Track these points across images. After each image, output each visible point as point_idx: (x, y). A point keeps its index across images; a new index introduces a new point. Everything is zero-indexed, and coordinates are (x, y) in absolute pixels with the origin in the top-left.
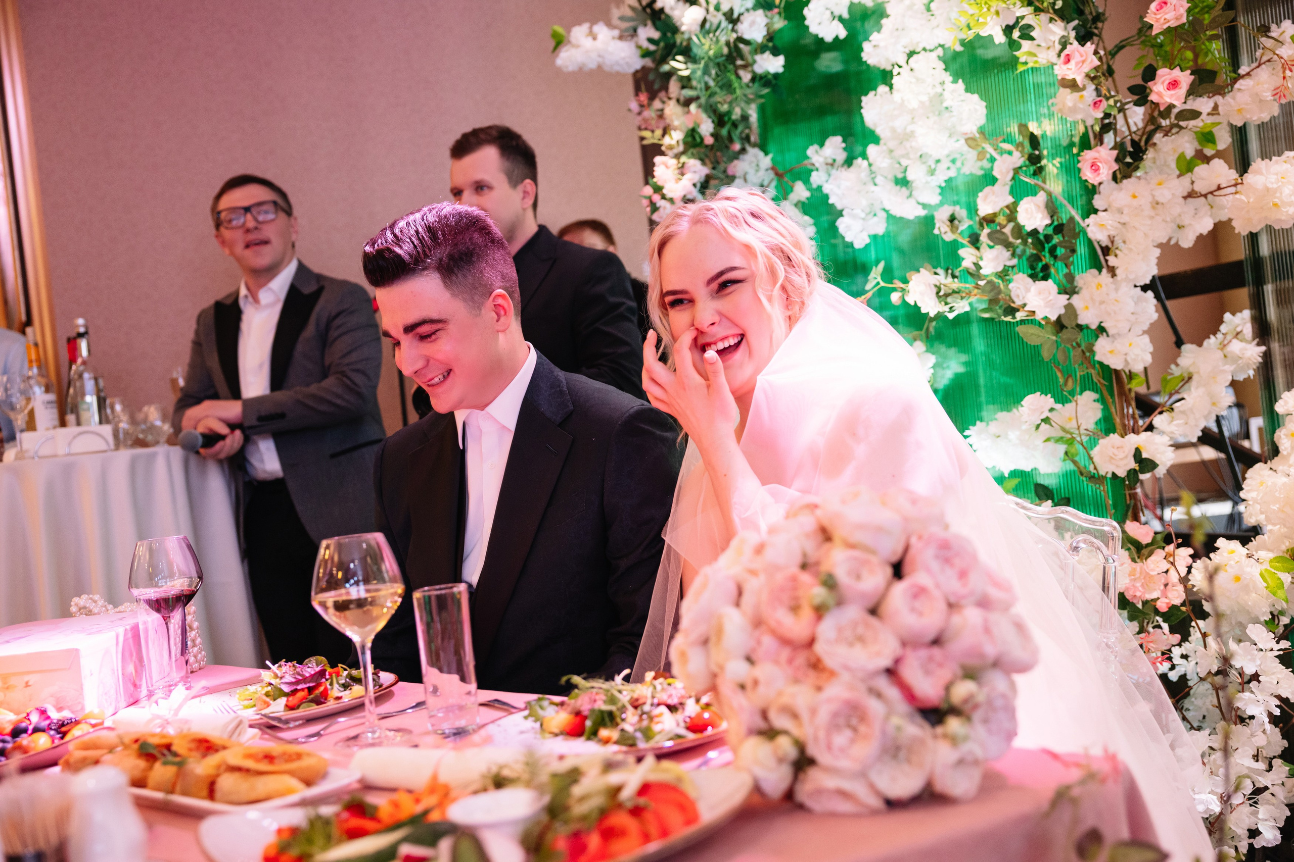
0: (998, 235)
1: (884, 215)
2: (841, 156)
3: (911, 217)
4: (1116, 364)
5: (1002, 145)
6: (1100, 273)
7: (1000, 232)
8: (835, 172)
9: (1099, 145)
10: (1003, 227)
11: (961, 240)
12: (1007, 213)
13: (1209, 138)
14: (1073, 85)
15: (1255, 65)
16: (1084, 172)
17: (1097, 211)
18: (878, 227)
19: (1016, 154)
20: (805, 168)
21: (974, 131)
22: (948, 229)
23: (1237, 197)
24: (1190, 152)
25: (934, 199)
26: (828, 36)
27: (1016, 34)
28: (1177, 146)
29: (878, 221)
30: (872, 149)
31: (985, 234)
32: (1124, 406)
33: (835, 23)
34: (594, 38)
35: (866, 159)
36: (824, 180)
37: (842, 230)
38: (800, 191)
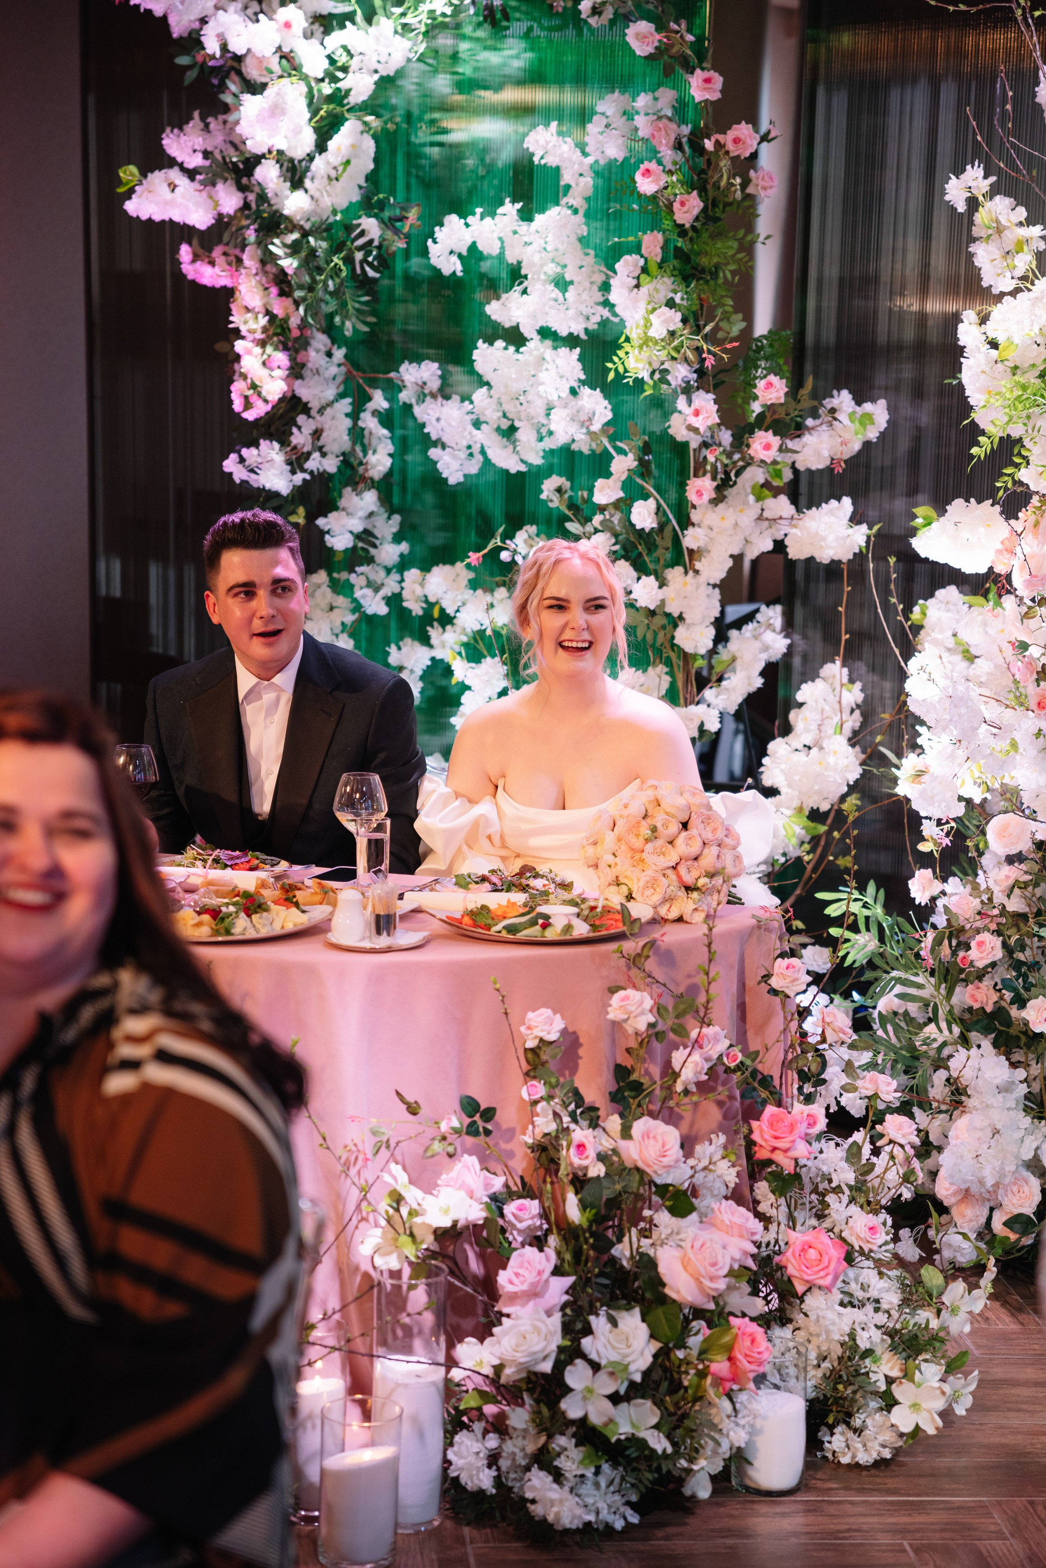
0: (608, 523)
1: (480, 458)
2: (434, 384)
3: (513, 471)
4: (689, 648)
5: (619, 444)
6: (686, 573)
7: (609, 520)
8: (428, 399)
9: (704, 475)
10: (612, 516)
11: (567, 512)
12: (616, 505)
13: (778, 474)
14: (696, 430)
15: (818, 422)
16: (691, 495)
17: (693, 525)
18: (473, 468)
19: (631, 456)
20: (390, 381)
21: (596, 427)
22: (555, 499)
23: (794, 531)
24: (762, 481)
25: (537, 460)
26: (446, 271)
27: (657, 376)
28: (755, 475)
29: (474, 461)
30: (480, 395)
31: (597, 519)
32: (687, 681)
33: (454, 259)
34: (173, 187)
35: (472, 402)
36: (413, 401)
37: (439, 466)
38: (379, 401)
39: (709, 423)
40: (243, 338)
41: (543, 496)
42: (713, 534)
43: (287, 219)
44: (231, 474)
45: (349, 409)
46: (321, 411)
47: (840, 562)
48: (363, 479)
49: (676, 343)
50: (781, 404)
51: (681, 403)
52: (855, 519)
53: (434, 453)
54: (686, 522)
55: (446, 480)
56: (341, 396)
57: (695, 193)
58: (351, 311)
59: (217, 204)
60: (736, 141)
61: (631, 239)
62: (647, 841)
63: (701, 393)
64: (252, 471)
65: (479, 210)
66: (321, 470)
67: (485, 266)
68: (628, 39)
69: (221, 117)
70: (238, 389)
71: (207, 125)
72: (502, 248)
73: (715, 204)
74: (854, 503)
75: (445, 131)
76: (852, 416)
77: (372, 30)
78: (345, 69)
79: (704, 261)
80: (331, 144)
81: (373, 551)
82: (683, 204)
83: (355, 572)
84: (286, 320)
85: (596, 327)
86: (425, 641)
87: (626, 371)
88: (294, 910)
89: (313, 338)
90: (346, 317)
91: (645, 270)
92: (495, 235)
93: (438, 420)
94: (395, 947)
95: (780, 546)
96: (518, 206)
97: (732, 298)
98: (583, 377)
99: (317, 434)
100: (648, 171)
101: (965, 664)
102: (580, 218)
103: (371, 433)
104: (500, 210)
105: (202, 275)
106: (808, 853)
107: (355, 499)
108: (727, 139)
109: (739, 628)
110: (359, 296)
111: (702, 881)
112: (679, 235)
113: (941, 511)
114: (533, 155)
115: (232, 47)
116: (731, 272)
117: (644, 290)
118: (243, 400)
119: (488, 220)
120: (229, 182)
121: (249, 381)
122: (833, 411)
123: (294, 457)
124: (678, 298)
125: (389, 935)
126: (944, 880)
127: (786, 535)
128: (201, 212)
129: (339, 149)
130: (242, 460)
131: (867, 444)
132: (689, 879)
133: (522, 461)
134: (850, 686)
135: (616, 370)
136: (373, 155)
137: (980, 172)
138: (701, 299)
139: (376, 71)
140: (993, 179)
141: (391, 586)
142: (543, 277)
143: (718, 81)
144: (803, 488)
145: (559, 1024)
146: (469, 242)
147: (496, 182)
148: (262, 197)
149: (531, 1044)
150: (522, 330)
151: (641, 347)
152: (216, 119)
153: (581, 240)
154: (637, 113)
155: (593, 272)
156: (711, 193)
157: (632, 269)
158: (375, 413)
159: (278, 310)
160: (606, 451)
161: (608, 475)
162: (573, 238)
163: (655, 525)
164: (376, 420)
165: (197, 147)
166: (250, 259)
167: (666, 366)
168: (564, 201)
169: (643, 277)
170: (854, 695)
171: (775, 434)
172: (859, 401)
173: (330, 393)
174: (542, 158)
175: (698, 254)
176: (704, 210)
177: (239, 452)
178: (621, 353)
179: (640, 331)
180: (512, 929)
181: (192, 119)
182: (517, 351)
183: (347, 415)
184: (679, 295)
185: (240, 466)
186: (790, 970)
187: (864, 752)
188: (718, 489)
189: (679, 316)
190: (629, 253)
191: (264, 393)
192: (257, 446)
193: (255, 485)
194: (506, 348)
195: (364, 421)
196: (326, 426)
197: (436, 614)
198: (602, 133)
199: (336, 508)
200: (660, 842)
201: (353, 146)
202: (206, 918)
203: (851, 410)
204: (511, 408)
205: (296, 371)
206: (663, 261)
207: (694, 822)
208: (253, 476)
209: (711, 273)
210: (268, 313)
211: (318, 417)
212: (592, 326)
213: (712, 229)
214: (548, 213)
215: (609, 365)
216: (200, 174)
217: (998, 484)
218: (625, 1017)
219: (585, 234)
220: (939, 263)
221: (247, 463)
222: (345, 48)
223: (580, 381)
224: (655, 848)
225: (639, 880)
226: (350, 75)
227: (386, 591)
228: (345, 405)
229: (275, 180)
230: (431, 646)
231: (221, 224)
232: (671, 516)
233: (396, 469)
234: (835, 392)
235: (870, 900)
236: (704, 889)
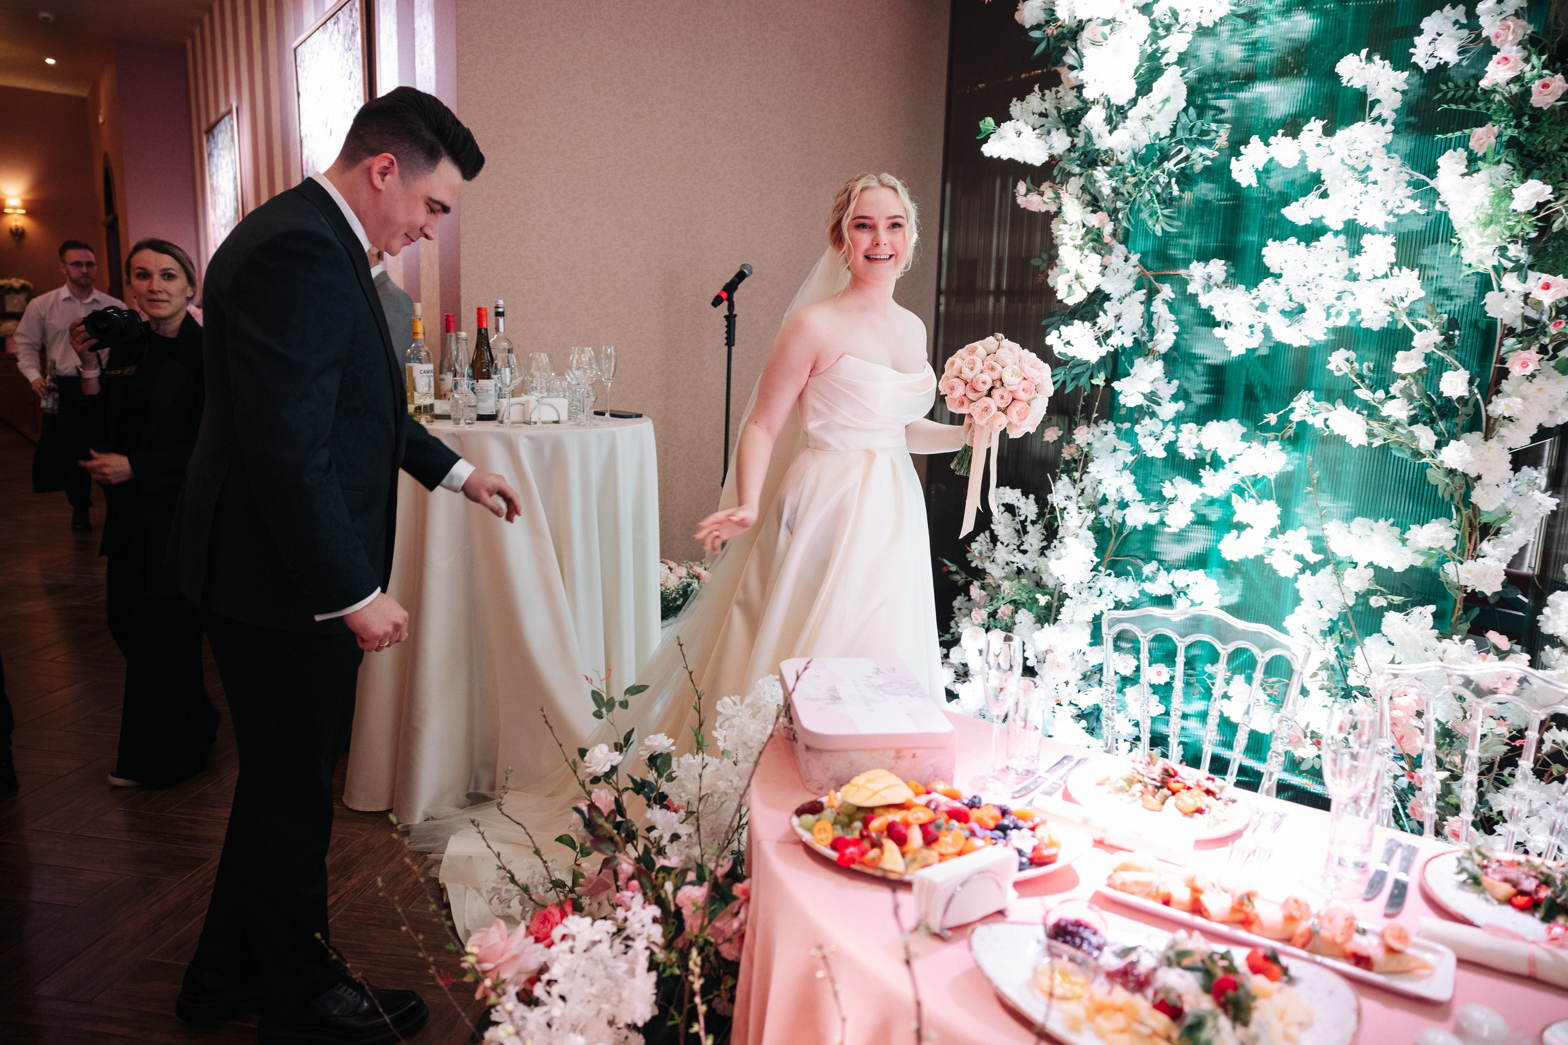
1: (1262, 335)
2: (1220, 277)
3: (1297, 346)
4: (1481, 506)
5: (1419, 322)
6: (1486, 438)
7: (1409, 388)
8: (1213, 289)
10: (1411, 384)
11: (1355, 381)
12: (1421, 374)
16: (1511, 367)
17: (1501, 395)
18: (1255, 342)
19: (1436, 332)
20: (1179, 276)
21: (1401, 305)
22: (1343, 369)
25: (1322, 336)
26: (1244, 184)
29: (1256, 337)
30: (1266, 285)
31: (1396, 387)
33: (1252, 174)
34: (1019, 134)
35: (1258, 290)
36: (1200, 291)
37: (1226, 342)
38: (1167, 291)
39: (1559, 296)
40: (1064, 244)
41: (1331, 366)
42: (1526, 404)
44: (1051, 346)
45: (1143, 298)
46: (1121, 300)
48: (1151, 352)
53: (1218, 332)
55: (1230, 352)
56: (1137, 288)
57: (1559, 74)
58: (1162, 217)
59: (1051, 145)
61: (1457, 135)
64: (1068, 344)
65: (1281, 132)
66: (1120, 344)
69: (1054, 89)
71: (1043, 95)
72: (1303, 160)
80: (1153, 89)
81: (1156, 408)
82: (1543, 87)
83: (1140, 424)
84: (1099, 230)
86: (1196, 479)
89: (1115, 247)
90: (1155, 222)
91: (1474, 160)
92: (1296, 151)
96: (1323, 123)
98: (1396, 260)
99: (1118, 318)
100: (1504, 59)
102: (1387, 129)
103: (1159, 317)
104: (1305, 129)
105: (1032, 204)
107: (1146, 367)
110: (1163, 209)
114: (1342, 78)
115: (1079, 15)
117: (1480, 174)
118: (1066, 288)
119: (1290, 138)
120: (1061, 130)
121: (1071, 274)
123: (1100, 334)
128: (1039, 153)
129: (1161, 89)
130: (1060, 336)
133: (1306, 337)
136: (1185, 96)
141: (1168, 435)
146: (1267, 159)
148: (1088, 140)
150: (1325, 224)
152: (1051, 91)
153: (1387, 146)
154: (1479, 16)
157: (1458, 161)
158: (1165, 301)
159: (1094, 223)
160: (1406, 327)
161: (1409, 348)
162: (1380, 145)
164: (1164, 306)
165: (1036, 111)
166: (1073, 187)
168: (1369, 116)
169: (1476, 165)
173: (1127, 287)
174: (1350, 81)
177: (1058, 329)
181: (1033, 92)
182: (1308, 245)
183: (1142, 303)
185: (1059, 340)
188: (1544, 361)
190: (1454, 147)
192: (1072, 325)
193: (1070, 356)
194: (1298, 243)
195: (1155, 308)
196: (1125, 312)
197: (1208, 460)
198: (1431, 43)
199: (1129, 375)
201: (1171, 89)
204: (1298, 293)
206: (1496, 151)
208: (1068, 348)
210: (1085, 225)
211: (1118, 305)
214: (1351, 128)
219: (1392, 141)
221: (1064, 338)
222: (1172, 11)
223: (1392, 265)
226: (1172, 33)
227: (1165, 440)
228: (1141, 295)
229: (1100, 124)
230: (1201, 485)
231: (1053, 161)
233: (1179, 344)
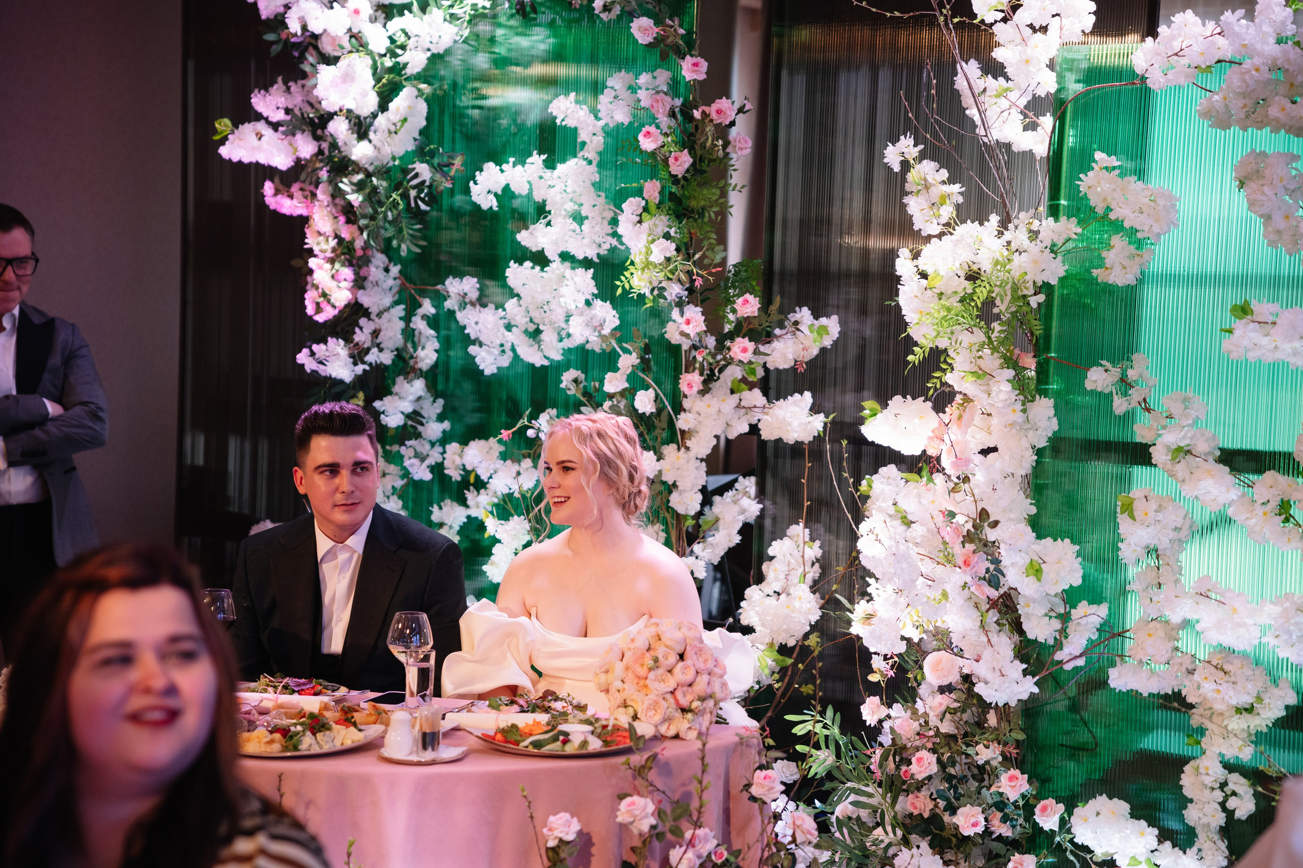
1: (511, 354)
2: (474, 295)
3: (538, 365)
4: (681, 510)
5: (625, 345)
6: (679, 449)
7: (617, 406)
8: (468, 306)
9: (693, 371)
10: (619, 402)
11: (582, 398)
12: (623, 393)
13: (753, 372)
14: (687, 336)
15: (784, 331)
16: (683, 387)
17: (685, 410)
18: (505, 362)
19: (634, 355)
20: (438, 291)
21: (606, 331)
22: (572, 387)
23: (766, 417)
24: (740, 377)
25: (557, 356)
26: (485, 207)
27: (656, 292)
28: (734, 373)
29: (505, 357)
30: (511, 304)
31: (607, 404)
32: (679, 538)
33: (491, 197)
34: (260, 136)
35: (504, 310)
36: (456, 308)
37: (477, 360)
38: (428, 307)
39: (698, 330)
40: (315, 256)
41: (563, 386)
42: (701, 419)
43: (354, 163)
44: (303, 365)
45: (402, 314)
46: (379, 315)
47: (802, 443)
48: (414, 369)
49: (671, 267)
50: (755, 317)
51: (675, 313)
52: (815, 409)
53: (473, 349)
54: (679, 408)
55: (483, 371)
56: (396, 303)
57: (686, 151)
58: (406, 236)
59: (296, 150)
60: (719, 112)
61: (635, 185)
62: (650, 669)
63: (691, 306)
64: (321, 363)
65: (512, 160)
66: (378, 362)
67: (516, 203)
68: (632, 31)
69: (300, 82)
70: (310, 298)
71: (288, 88)
72: (531, 189)
73: (701, 160)
74: (813, 397)
75: (484, 97)
76: (811, 327)
77: (426, 17)
78: (403, 47)
79: (693, 204)
80: (391, 105)
81: (420, 428)
82: (676, 159)
83: (405, 445)
84: (352, 242)
85: (606, 252)
86: (463, 502)
87: (631, 288)
88: (352, 729)
89: (374, 257)
90: (402, 240)
91: (646, 209)
92: (525, 179)
93: (477, 323)
94: (438, 760)
95: (754, 429)
96: (544, 157)
97: (715, 233)
98: (596, 292)
99: (376, 333)
100: (649, 133)
101: (903, 528)
102: (593, 168)
103: (420, 333)
104: (529, 160)
105: (282, 206)
106: (778, 681)
107: (407, 386)
108: (712, 110)
109: (721, 495)
110: (412, 225)
111: (696, 704)
112: (673, 183)
113: (885, 405)
114: (556, 118)
115: (310, 28)
116: (714, 212)
117: (645, 225)
118: (314, 305)
119: (519, 167)
120: (306, 133)
121: (320, 291)
122: (796, 323)
123: (356, 352)
124: (673, 234)
125: (433, 750)
126: (890, 706)
127: (759, 420)
128: (283, 156)
129: (398, 109)
130: (313, 354)
131: (823, 350)
132: (684, 702)
133: (545, 357)
134: (811, 543)
135: (623, 287)
136: (425, 115)
137: (911, 141)
138: (690, 233)
139: (429, 50)
140: (921, 147)
141: (435, 457)
142: (563, 213)
143: (704, 65)
144: (772, 383)
145: (576, 826)
146: (503, 184)
147: (526, 138)
148: (334, 146)
149: (552, 843)
150: (546, 253)
151: (643, 270)
152: (296, 83)
153: (593, 185)
154: (640, 88)
155: (604, 210)
156: (699, 152)
157: (635, 208)
158: (424, 317)
159: (346, 234)
160: (614, 350)
161: (615, 369)
162: (588, 183)
163: (654, 410)
164: (425, 323)
165: (281, 106)
166: (323, 194)
167: (663, 284)
168: (580, 154)
169: (644, 215)
170: (814, 551)
171: (750, 340)
172: (816, 317)
173: (387, 301)
174: (563, 120)
175: (689, 198)
176: (693, 165)
177: (310, 348)
178: (627, 274)
179: (643, 257)
180: (537, 744)
181: (276, 82)
182: (542, 270)
183: (401, 318)
184: (673, 229)
185: (311, 359)
186: (768, 780)
187: (822, 598)
188: (705, 382)
189: (673, 246)
190: (634, 195)
191: (332, 300)
192: (326, 343)
193: (323, 374)
194: (533, 268)
195: (415, 323)
196: (383, 327)
197: (472, 480)
198: (611, 103)
199: (390, 393)
200: (660, 671)
201: (410, 107)
202: (277, 736)
203: (810, 323)
204: (537, 315)
205: (359, 283)
206: (661, 202)
207: (689, 654)
208: (321, 367)
209: (699, 214)
210: (337, 236)
211: (376, 320)
212: (603, 252)
213: (699, 179)
214: (568, 163)
215: (618, 283)
216: (282, 126)
217: (929, 385)
218: (631, 819)
219: (598, 180)
220: (878, 210)
221: (316, 357)
222: (404, 31)
223: (593, 294)
224: (656, 676)
225: (643, 703)
226: (408, 52)
227: (431, 461)
228: (400, 310)
229: (345, 133)
230: (467, 507)
231: (299, 166)
232: (667, 403)
233: (441, 362)
234: (797, 309)
235: (829, 722)
236: (696, 711)
